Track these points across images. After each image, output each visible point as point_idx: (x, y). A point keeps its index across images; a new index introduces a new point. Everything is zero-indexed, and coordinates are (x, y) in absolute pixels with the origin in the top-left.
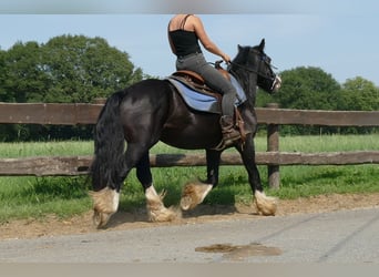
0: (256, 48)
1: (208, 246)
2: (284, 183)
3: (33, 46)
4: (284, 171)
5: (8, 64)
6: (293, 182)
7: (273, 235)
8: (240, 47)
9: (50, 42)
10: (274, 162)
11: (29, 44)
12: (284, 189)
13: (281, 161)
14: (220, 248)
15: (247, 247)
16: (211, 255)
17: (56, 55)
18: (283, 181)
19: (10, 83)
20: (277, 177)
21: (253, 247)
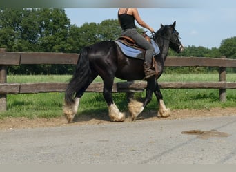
0: (170, 26)
1: (189, 131)
2: (228, 98)
3: (93, 25)
4: (228, 92)
5: (81, 34)
6: (233, 98)
7: (223, 126)
8: (162, 25)
9: (102, 23)
10: (223, 87)
11: (91, 24)
12: (228, 101)
13: (227, 87)
14: (195, 132)
15: (210, 132)
16: (190, 136)
17: (105, 30)
18: (227, 97)
19: (81, 44)
20: (224, 95)
21: (213, 133)
